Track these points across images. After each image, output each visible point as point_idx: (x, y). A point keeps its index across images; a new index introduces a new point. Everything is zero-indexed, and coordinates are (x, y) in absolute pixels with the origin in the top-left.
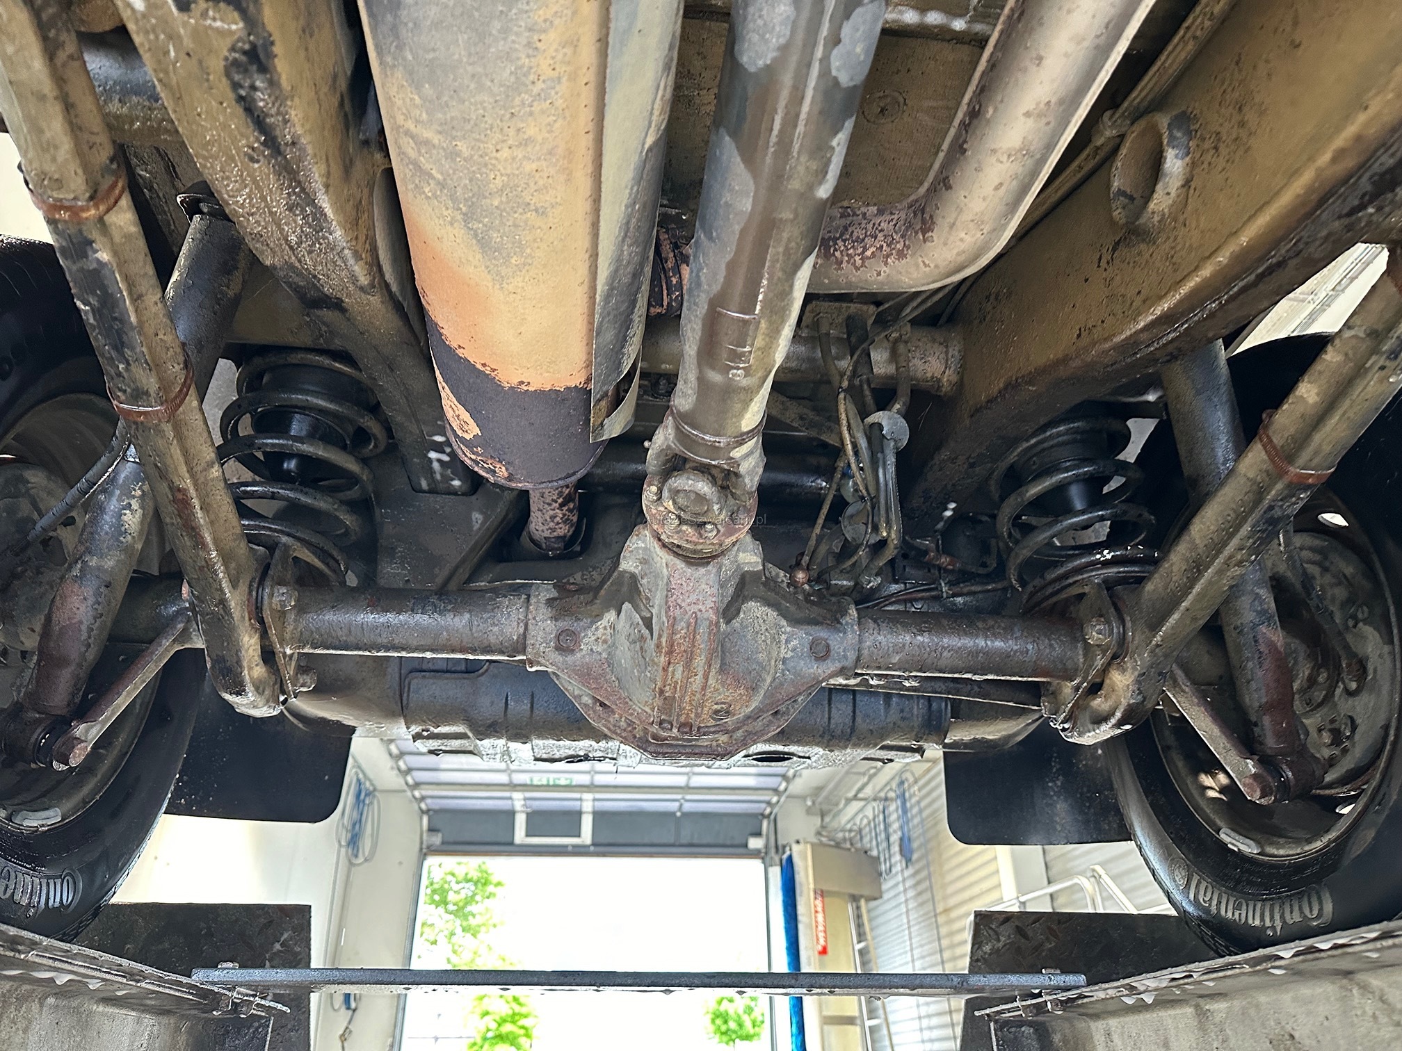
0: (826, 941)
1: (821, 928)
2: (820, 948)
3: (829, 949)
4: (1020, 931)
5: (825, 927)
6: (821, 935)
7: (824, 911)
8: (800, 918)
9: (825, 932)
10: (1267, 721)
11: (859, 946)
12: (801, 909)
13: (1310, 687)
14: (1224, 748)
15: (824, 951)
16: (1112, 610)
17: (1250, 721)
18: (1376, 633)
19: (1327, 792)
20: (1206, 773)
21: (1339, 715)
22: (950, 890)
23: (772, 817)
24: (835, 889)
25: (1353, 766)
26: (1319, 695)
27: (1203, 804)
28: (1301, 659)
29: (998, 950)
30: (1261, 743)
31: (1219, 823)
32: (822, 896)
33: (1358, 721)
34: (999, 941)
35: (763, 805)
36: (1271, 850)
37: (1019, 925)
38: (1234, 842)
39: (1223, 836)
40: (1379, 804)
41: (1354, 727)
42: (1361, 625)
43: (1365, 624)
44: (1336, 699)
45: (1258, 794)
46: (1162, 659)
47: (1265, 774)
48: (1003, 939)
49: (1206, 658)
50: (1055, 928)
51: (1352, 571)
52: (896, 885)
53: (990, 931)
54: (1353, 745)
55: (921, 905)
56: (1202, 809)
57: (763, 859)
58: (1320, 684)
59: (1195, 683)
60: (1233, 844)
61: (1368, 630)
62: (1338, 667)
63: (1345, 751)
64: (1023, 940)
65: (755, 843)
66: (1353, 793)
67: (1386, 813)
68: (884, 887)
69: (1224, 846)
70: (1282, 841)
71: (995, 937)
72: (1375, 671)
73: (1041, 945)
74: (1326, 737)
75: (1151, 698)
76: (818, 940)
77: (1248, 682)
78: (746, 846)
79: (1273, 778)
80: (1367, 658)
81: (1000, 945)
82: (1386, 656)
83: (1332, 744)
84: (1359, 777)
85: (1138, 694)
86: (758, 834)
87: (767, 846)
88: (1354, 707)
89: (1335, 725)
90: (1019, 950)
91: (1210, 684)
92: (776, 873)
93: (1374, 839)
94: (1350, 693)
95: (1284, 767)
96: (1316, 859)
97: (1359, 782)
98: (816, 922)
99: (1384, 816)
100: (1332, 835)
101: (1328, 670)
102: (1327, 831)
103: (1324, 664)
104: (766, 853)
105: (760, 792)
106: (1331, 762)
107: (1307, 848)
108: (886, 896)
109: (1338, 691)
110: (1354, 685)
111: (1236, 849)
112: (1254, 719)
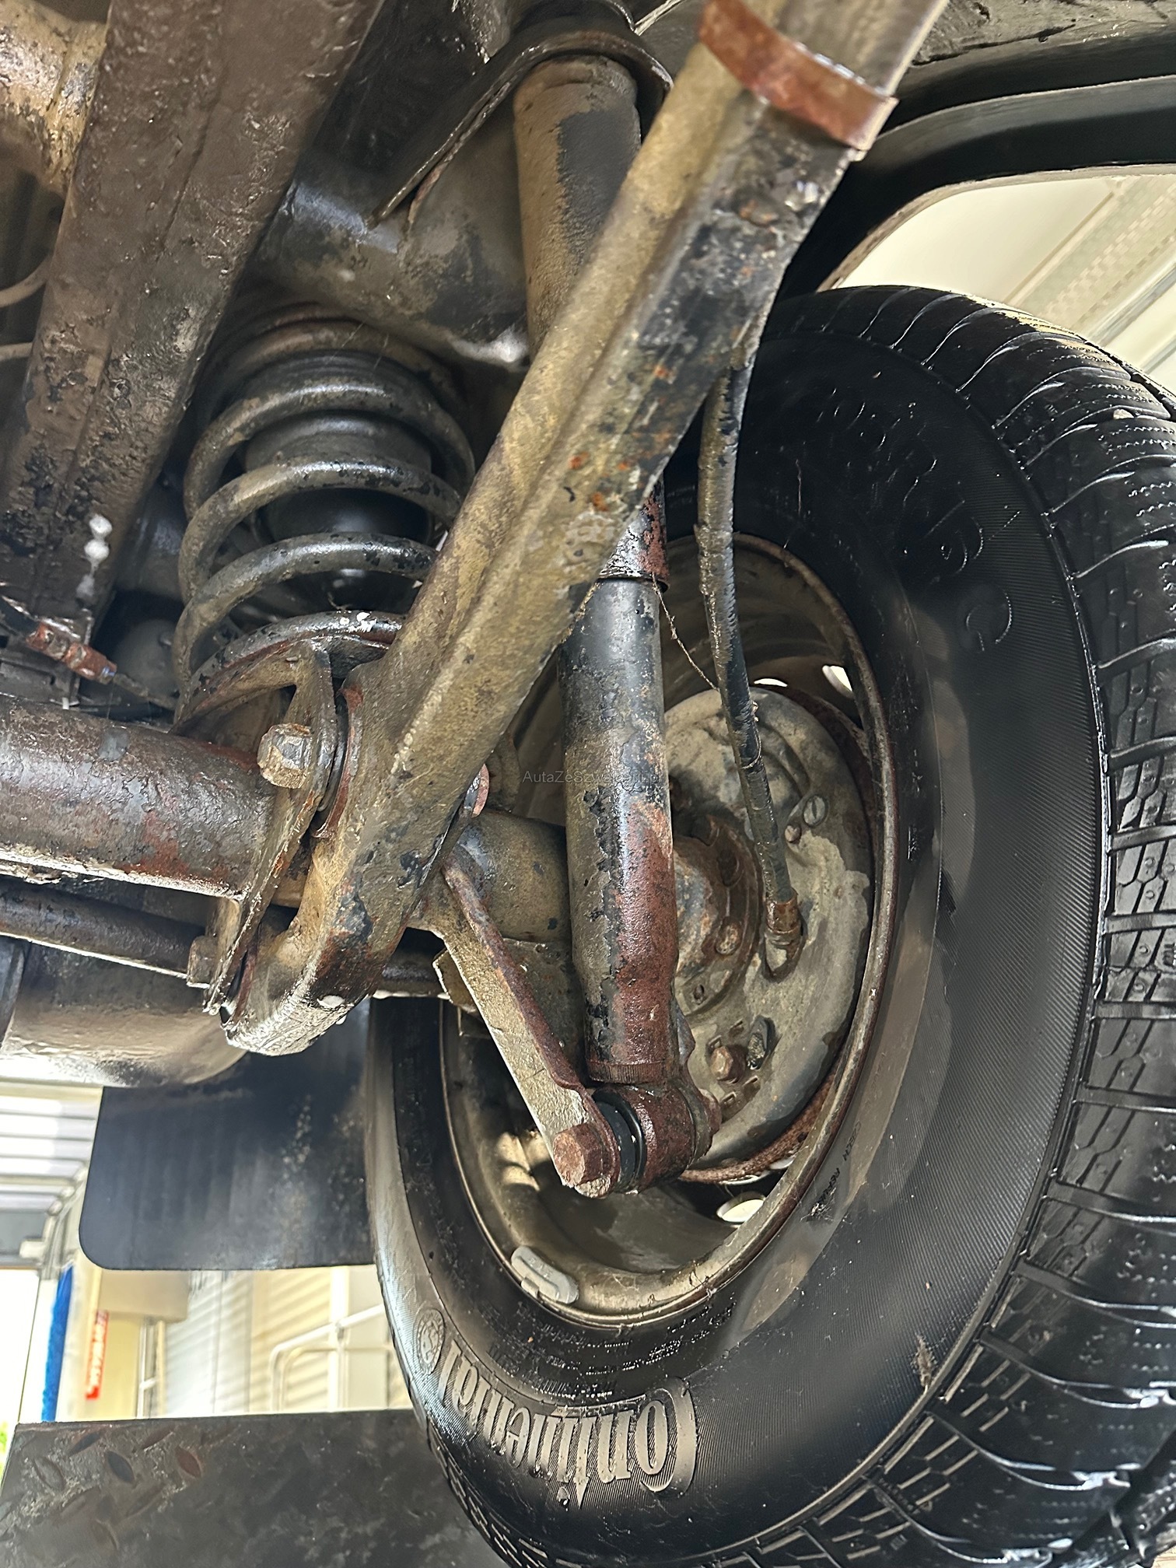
0: (100, 1381)
1: (96, 1362)
2: (90, 1390)
3: (102, 1393)
4: (116, 1465)
5: (102, 1362)
6: (95, 1372)
7: (104, 1341)
8: (67, 1350)
9: (101, 1368)
10: (618, 1003)
11: (146, 1385)
12: (71, 1338)
13: (705, 963)
14: (531, 1066)
15: (94, 1394)
16: (331, 705)
17: (588, 1004)
18: (834, 850)
19: (710, 1175)
20: (514, 1134)
21: (748, 1019)
22: (273, 1308)
23: (62, 1216)
24: (125, 1308)
25: (764, 1119)
26: (718, 978)
27: (495, 1195)
28: (697, 905)
29: (59, 1508)
30: (603, 1056)
31: (517, 1235)
32: (106, 1320)
33: (781, 1029)
34: (62, 1486)
35: (51, 1199)
36: (595, 1296)
37: (116, 1451)
38: (533, 1277)
39: (517, 1267)
40: (822, 1200)
41: (771, 1039)
42: (808, 836)
43: (814, 834)
44: (746, 988)
45: (581, 1170)
46: (411, 817)
47: (600, 1125)
48: (72, 1483)
49: (530, 878)
50: (191, 1450)
51: (803, 737)
52: (208, 1304)
53: (44, 1470)
54: (769, 1077)
55: (236, 1327)
56: (493, 1208)
57: (39, 1270)
58: (723, 956)
59: (502, 932)
60: (530, 1283)
61: (816, 845)
62: (758, 923)
63: (751, 1091)
64: (118, 1483)
65: (29, 1250)
66: (755, 1178)
67: (837, 1220)
68: (192, 1307)
69: (511, 1284)
70: (617, 1276)
71: (55, 1481)
72: (823, 926)
73: (158, 1489)
74: (722, 1063)
75: (383, 925)
76: (88, 1377)
77: (596, 914)
78: (16, 1253)
79: (615, 1134)
80: (810, 904)
81: (64, 1498)
82: (848, 892)
83: (729, 1077)
84: (770, 1144)
85: (355, 911)
86: (37, 1237)
87: (47, 1255)
88: (776, 1001)
89: (741, 1040)
90: (106, 1507)
91: (531, 938)
92: (50, 1288)
93: (803, 1286)
94: (772, 975)
95: (640, 1110)
96: (675, 1323)
97: (768, 1155)
98: (91, 1354)
99: (829, 1230)
100: (713, 1269)
101: (740, 928)
102: (703, 1260)
103: (736, 918)
104: (45, 1263)
105: (51, 1182)
106: (727, 1112)
107: (661, 1296)
108: (192, 1319)
109: (752, 972)
110: (780, 957)
111: (534, 1294)
112: (595, 999)
